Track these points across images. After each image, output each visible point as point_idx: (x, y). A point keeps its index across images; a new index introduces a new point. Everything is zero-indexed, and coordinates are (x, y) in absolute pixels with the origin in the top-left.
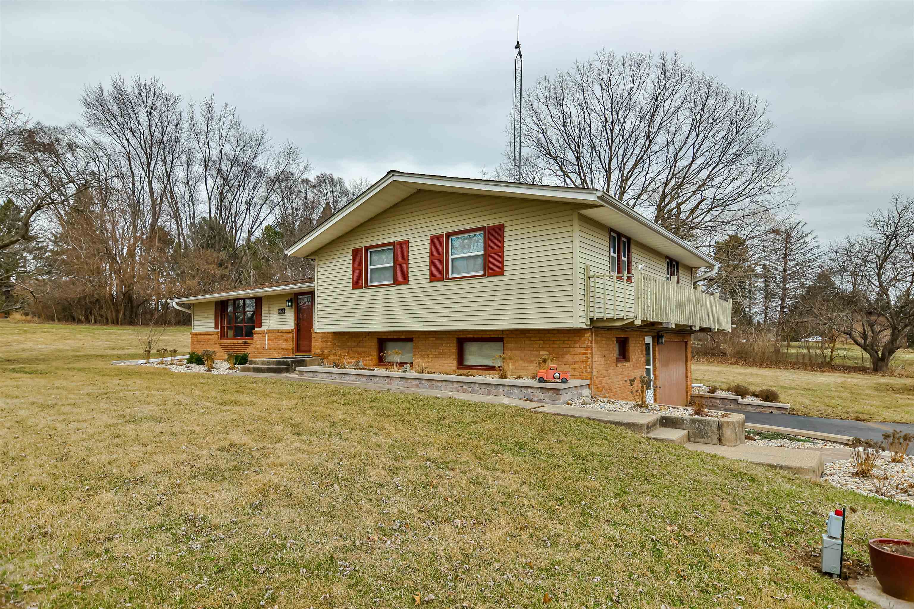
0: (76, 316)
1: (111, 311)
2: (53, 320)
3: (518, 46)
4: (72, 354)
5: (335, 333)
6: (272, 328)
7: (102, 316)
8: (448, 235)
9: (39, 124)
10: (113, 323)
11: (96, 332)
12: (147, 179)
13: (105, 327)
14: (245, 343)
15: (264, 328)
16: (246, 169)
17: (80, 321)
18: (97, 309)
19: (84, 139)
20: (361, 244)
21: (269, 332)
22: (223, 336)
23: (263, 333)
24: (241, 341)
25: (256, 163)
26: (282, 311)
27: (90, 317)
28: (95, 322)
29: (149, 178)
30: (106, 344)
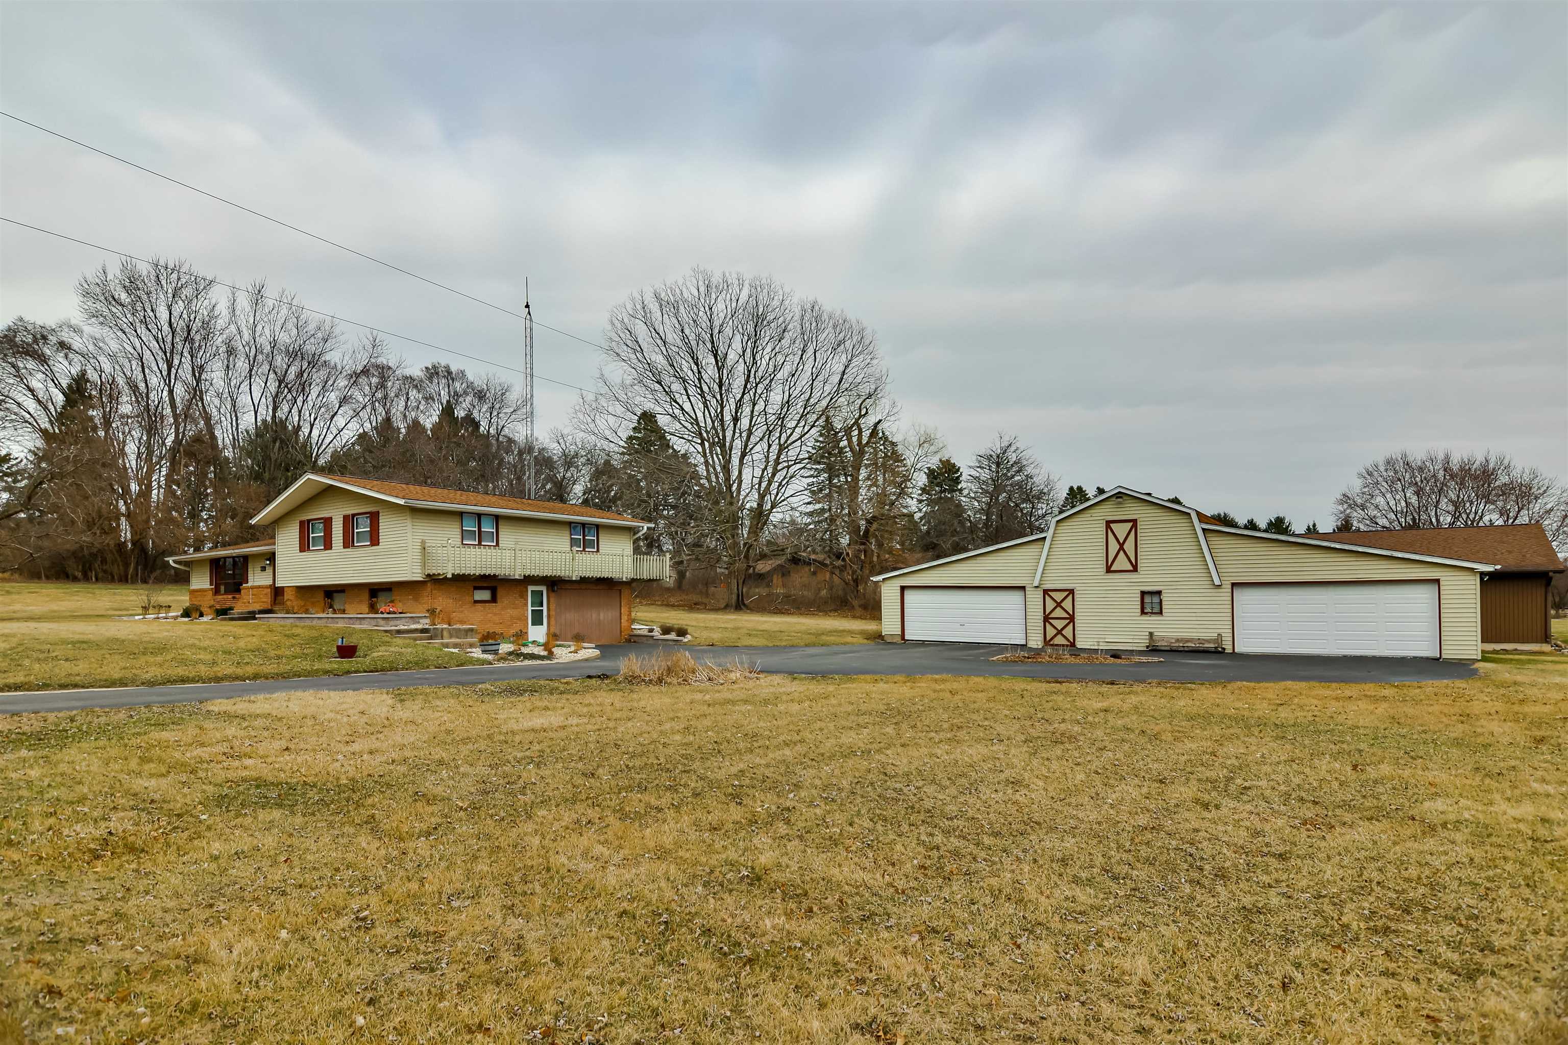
0: (70, 571)
1: (118, 565)
2: (39, 578)
3: (527, 306)
4: (69, 614)
5: (298, 587)
6: (256, 584)
7: (105, 572)
8: (353, 515)
9: (21, 319)
10: (120, 581)
11: (97, 592)
12: (166, 388)
13: (110, 586)
14: (234, 598)
15: (250, 584)
16: (314, 362)
17: (75, 579)
18: (99, 562)
19: (81, 341)
20: (306, 517)
21: (253, 588)
22: (217, 592)
23: (248, 588)
24: (230, 596)
25: (327, 357)
26: (263, 569)
27: (89, 574)
28: (97, 579)
29: (169, 386)
30: (108, 605)
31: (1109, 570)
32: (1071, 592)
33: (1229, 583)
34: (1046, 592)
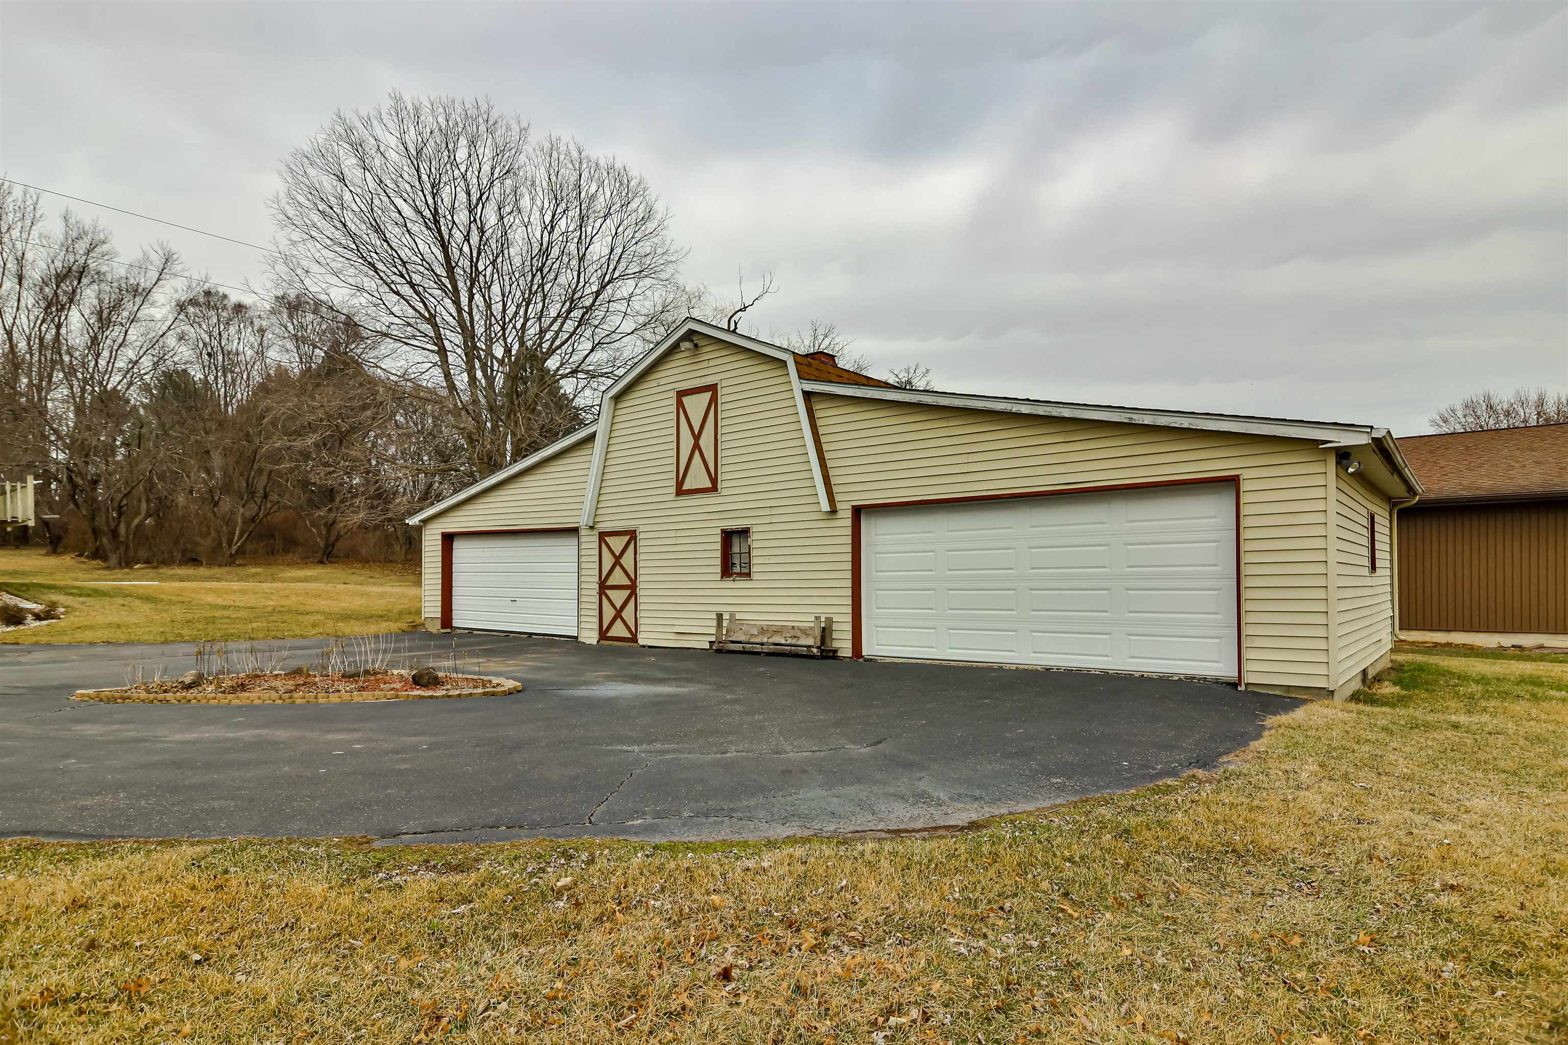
31: (680, 492)
32: (632, 535)
33: (848, 506)
34: (603, 536)
